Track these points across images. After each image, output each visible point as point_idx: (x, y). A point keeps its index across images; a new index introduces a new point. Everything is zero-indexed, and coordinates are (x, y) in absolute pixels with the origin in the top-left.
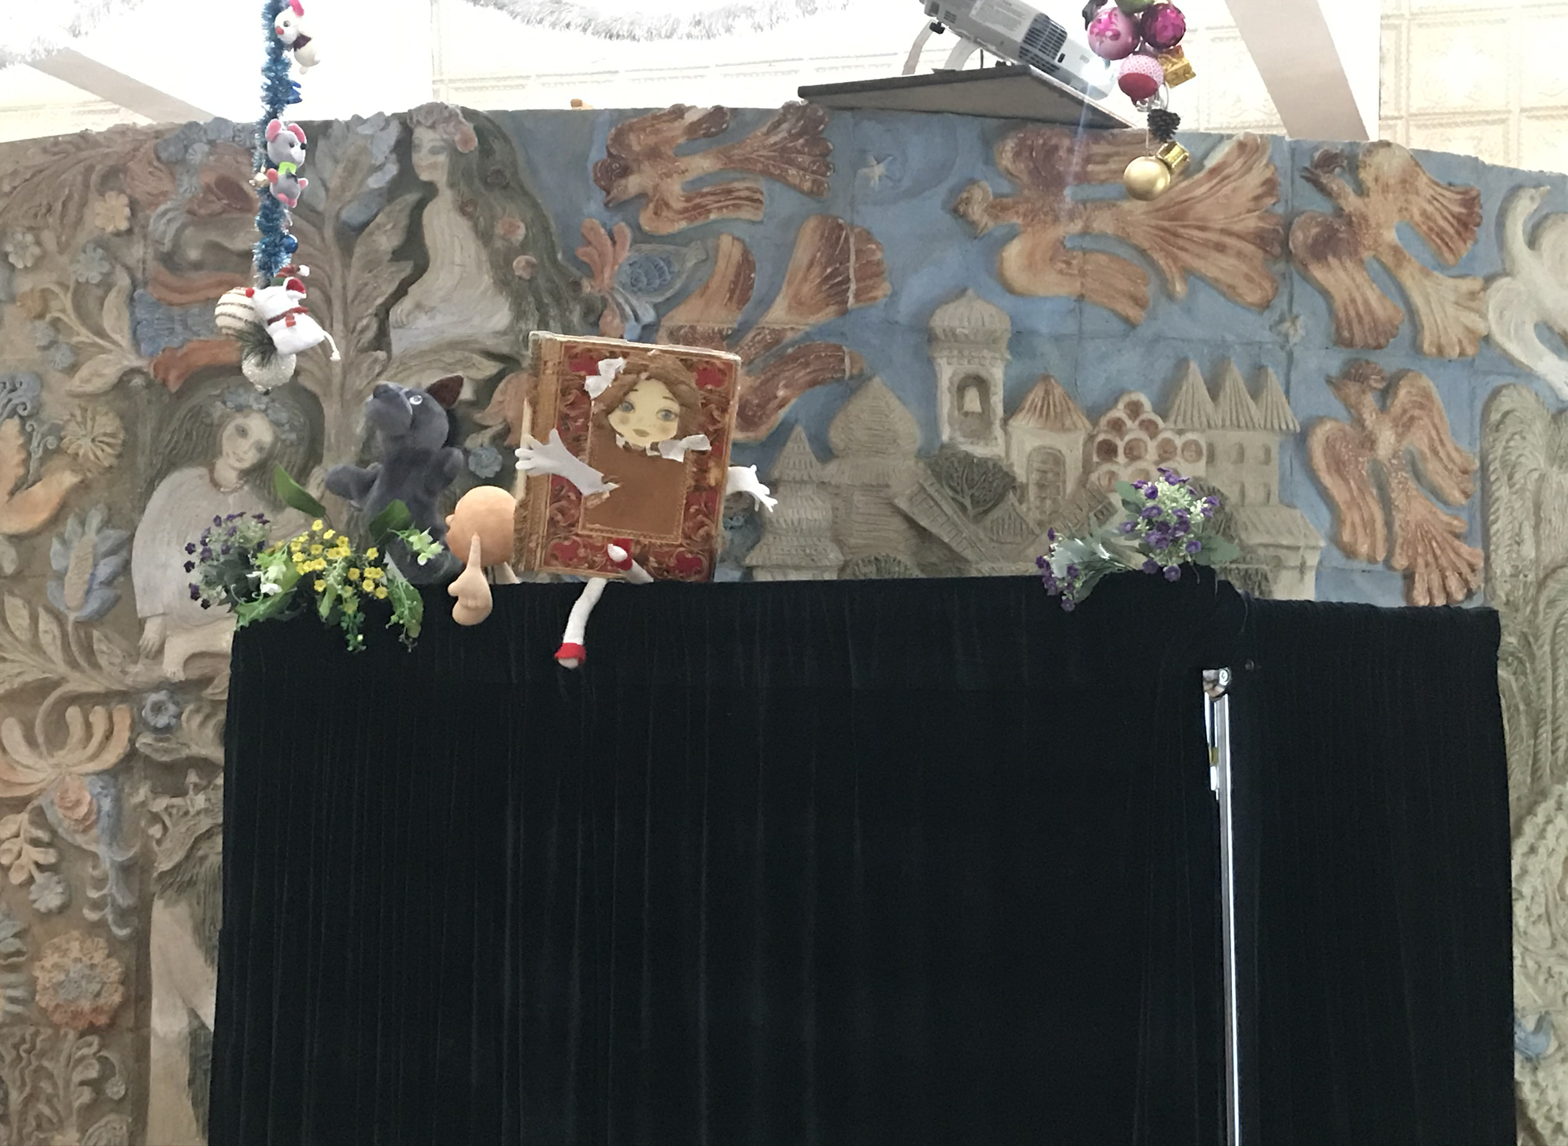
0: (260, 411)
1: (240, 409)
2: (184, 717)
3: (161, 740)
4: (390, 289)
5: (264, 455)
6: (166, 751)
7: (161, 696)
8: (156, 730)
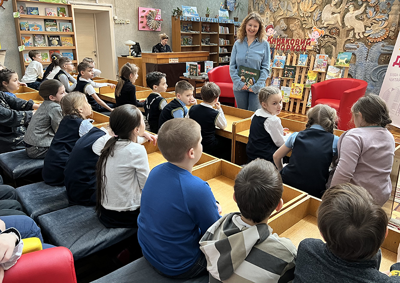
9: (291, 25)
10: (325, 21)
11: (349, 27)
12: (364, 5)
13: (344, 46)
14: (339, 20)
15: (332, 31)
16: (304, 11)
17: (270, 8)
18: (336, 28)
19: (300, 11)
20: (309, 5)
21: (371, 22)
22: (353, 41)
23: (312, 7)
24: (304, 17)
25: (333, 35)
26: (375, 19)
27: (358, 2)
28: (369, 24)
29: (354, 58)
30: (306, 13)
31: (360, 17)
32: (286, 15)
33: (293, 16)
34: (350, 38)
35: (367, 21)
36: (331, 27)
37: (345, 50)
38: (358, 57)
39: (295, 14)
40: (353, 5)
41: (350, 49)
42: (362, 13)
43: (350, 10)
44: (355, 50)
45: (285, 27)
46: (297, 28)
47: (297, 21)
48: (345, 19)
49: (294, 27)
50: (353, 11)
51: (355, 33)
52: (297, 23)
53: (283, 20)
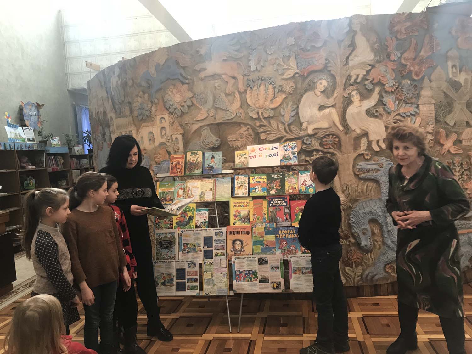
0: (325, 79)
1: (320, 79)
2: (312, 141)
3: (308, 146)
4: (349, 53)
5: (325, 88)
6: (309, 148)
7: (308, 137)
8: (306, 144)
9: (231, 138)
10: (309, 123)
11: (358, 131)
12: (377, 90)
13: (354, 166)
14: (336, 119)
15: (326, 141)
16: (259, 108)
17: (169, 107)
18: (333, 135)
19: (247, 109)
20: (268, 96)
21: (394, 120)
22: (370, 156)
23: (274, 97)
24: (259, 119)
25: (330, 148)
26: (399, 114)
27: (365, 85)
28: (392, 123)
29: (376, 188)
30: (264, 111)
31: (374, 112)
32: (214, 119)
33: (232, 119)
34: (363, 151)
35: (388, 118)
36: (322, 135)
37: (358, 175)
38: (385, 185)
39: (238, 115)
40: (357, 90)
41: (367, 172)
42: (375, 104)
43: (353, 101)
44: (376, 172)
45: (217, 142)
46: (247, 141)
47: (244, 129)
48: (348, 116)
49: (240, 139)
50: (359, 102)
51: (371, 142)
52: (246, 132)
53: (206, 129)
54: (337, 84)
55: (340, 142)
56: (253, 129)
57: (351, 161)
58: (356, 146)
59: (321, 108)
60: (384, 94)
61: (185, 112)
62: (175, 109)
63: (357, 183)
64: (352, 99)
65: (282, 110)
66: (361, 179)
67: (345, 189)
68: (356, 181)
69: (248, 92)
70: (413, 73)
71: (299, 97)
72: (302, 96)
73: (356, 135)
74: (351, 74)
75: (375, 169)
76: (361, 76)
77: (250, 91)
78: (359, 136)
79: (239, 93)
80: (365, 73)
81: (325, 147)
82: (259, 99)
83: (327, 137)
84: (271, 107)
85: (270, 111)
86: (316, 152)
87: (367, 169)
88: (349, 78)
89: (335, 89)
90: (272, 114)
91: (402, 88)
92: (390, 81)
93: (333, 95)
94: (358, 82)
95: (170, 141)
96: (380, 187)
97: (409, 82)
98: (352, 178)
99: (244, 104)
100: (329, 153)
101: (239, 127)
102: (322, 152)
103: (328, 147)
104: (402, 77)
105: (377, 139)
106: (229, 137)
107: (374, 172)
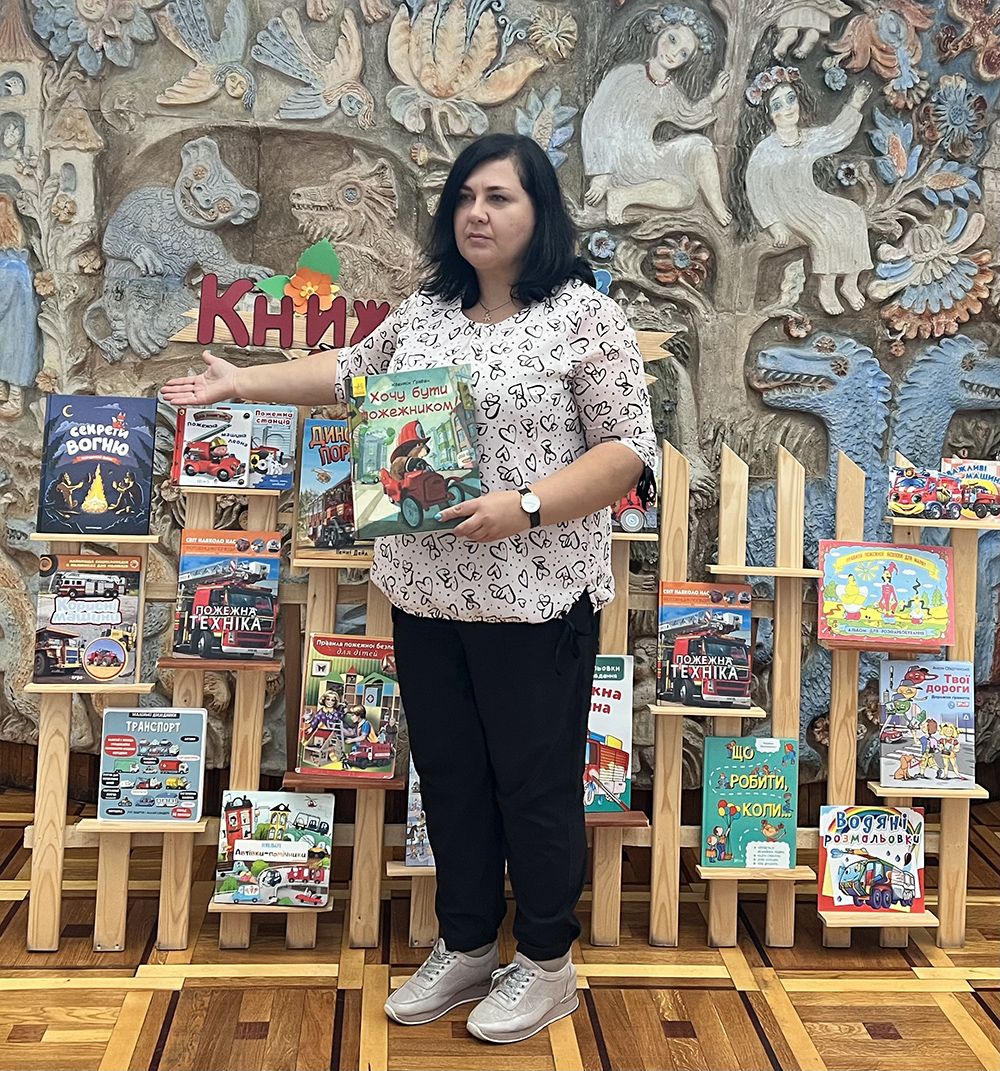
0: (689, 26)
1: (672, 23)
2: (618, 251)
3: (602, 267)
5: (685, 59)
7: (603, 234)
8: (597, 258)
9: (305, 195)
10: (617, 180)
11: (781, 235)
12: (860, 95)
13: (750, 359)
14: (711, 178)
15: (667, 256)
16: (433, 95)
17: (52, 34)
18: (693, 236)
19: (386, 90)
20: (472, 51)
21: (900, 210)
22: (809, 327)
23: (495, 64)
24: (428, 134)
25: (676, 283)
26: (917, 193)
27: (823, 71)
28: (894, 222)
29: (811, 444)
30: (452, 109)
31: (841, 175)
32: (241, 110)
33: (320, 120)
34: (786, 307)
35: (882, 202)
36: (657, 230)
37: (758, 393)
38: (843, 438)
39: (346, 108)
40: (793, 84)
41: (791, 385)
42: (848, 143)
43: (776, 121)
44: (822, 388)
45: (243, 204)
46: (373, 216)
47: (365, 167)
48: (750, 176)
49: (344, 206)
50: (795, 128)
51: (817, 278)
52: (374, 182)
53: (205, 143)
54: (728, 54)
55: (712, 266)
56: (402, 172)
57: (745, 337)
58: (766, 289)
59: (664, 131)
60: (878, 115)
61: (117, 61)
62: (76, 46)
63: (753, 420)
64: (773, 115)
65: (520, 115)
66: (768, 408)
67: (711, 437)
68: (749, 413)
69: (397, 25)
70: (980, 56)
71: (589, 76)
72: (598, 79)
73: (770, 249)
74: (780, 25)
75: (819, 377)
76: (812, 37)
77: (407, 23)
78: (782, 251)
79: (358, 25)
80: (826, 28)
81: (661, 276)
82: (438, 58)
83: (669, 240)
84: (479, 100)
85: (475, 114)
86: (626, 295)
87: (793, 374)
88: (770, 36)
89: (721, 69)
90: (483, 126)
91: (939, 102)
92: (904, 69)
93: (709, 91)
94: (799, 55)
95: (39, 174)
96: (827, 443)
97: (963, 85)
98: (740, 398)
99: (377, 70)
100: (668, 300)
101: (346, 158)
102: (648, 293)
103: (669, 277)
104: (942, 63)
105: (839, 272)
106: (298, 191)
107: (817, 385)
